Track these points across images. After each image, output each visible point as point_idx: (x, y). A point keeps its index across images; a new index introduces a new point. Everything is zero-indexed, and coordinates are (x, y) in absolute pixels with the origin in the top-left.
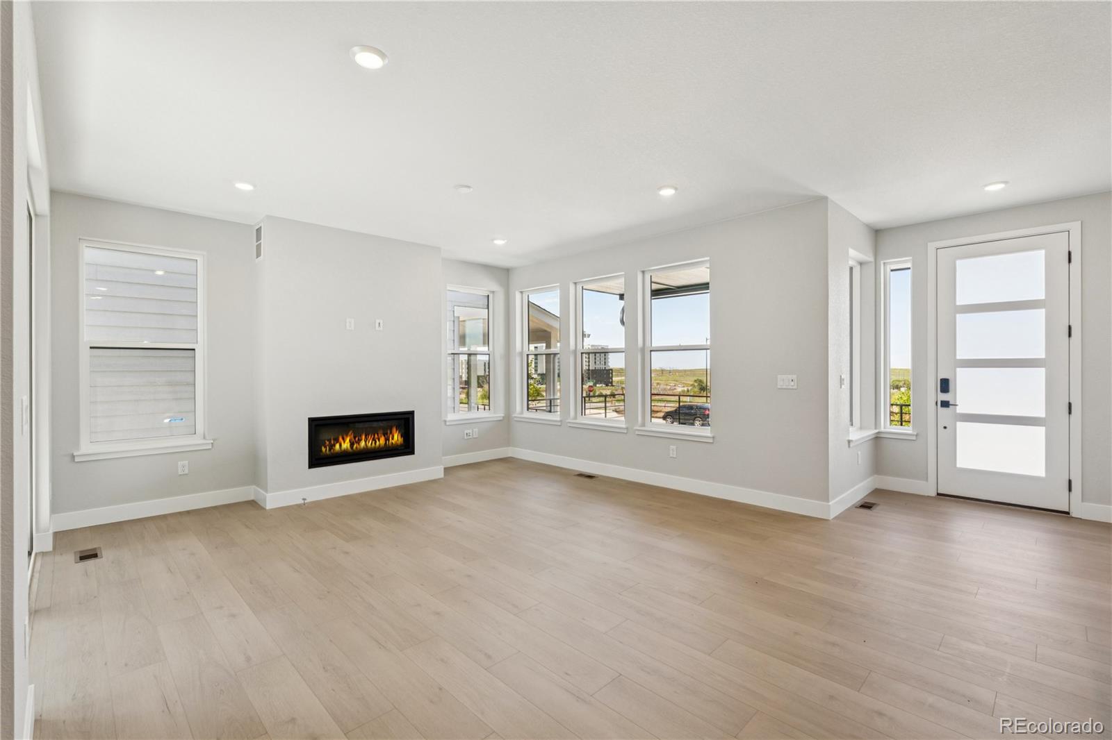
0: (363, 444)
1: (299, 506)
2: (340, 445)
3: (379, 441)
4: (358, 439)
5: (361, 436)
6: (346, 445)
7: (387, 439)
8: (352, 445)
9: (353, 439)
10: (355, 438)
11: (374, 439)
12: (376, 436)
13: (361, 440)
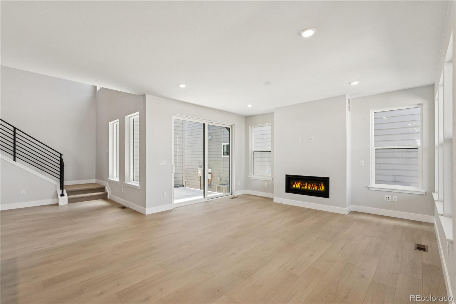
0: (306, 187)
1: (280, 204)
2: (295, 186)
3: (314, 188)
4: (304, 185)
5: (305, 184)
6: (298, 186)
7: (318, 188)
8: (301, 187)
9: (301, 185)
10: (302, 184)
11: (311, 187)
12: (313, 185)
13: (305, 186)
